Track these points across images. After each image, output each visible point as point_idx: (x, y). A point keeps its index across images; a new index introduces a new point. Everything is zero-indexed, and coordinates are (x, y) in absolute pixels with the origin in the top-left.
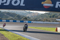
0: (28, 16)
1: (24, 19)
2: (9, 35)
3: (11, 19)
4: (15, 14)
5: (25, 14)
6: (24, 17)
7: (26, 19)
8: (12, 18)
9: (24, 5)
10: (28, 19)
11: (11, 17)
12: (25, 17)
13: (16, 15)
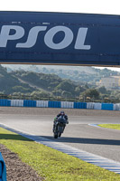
0: (100, 84)
1: (87, 95)
2: (38, 156)
3: (42, 97)
4: (55, 80)
5: (92, 77)
6: (88, 91)
7: (94, 95)
8: (46, 92)
9: (88, 47)
10: (101, 95)
11: (42, 91)
12: (91, 88)
13: (60, 81)
